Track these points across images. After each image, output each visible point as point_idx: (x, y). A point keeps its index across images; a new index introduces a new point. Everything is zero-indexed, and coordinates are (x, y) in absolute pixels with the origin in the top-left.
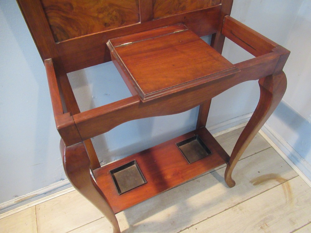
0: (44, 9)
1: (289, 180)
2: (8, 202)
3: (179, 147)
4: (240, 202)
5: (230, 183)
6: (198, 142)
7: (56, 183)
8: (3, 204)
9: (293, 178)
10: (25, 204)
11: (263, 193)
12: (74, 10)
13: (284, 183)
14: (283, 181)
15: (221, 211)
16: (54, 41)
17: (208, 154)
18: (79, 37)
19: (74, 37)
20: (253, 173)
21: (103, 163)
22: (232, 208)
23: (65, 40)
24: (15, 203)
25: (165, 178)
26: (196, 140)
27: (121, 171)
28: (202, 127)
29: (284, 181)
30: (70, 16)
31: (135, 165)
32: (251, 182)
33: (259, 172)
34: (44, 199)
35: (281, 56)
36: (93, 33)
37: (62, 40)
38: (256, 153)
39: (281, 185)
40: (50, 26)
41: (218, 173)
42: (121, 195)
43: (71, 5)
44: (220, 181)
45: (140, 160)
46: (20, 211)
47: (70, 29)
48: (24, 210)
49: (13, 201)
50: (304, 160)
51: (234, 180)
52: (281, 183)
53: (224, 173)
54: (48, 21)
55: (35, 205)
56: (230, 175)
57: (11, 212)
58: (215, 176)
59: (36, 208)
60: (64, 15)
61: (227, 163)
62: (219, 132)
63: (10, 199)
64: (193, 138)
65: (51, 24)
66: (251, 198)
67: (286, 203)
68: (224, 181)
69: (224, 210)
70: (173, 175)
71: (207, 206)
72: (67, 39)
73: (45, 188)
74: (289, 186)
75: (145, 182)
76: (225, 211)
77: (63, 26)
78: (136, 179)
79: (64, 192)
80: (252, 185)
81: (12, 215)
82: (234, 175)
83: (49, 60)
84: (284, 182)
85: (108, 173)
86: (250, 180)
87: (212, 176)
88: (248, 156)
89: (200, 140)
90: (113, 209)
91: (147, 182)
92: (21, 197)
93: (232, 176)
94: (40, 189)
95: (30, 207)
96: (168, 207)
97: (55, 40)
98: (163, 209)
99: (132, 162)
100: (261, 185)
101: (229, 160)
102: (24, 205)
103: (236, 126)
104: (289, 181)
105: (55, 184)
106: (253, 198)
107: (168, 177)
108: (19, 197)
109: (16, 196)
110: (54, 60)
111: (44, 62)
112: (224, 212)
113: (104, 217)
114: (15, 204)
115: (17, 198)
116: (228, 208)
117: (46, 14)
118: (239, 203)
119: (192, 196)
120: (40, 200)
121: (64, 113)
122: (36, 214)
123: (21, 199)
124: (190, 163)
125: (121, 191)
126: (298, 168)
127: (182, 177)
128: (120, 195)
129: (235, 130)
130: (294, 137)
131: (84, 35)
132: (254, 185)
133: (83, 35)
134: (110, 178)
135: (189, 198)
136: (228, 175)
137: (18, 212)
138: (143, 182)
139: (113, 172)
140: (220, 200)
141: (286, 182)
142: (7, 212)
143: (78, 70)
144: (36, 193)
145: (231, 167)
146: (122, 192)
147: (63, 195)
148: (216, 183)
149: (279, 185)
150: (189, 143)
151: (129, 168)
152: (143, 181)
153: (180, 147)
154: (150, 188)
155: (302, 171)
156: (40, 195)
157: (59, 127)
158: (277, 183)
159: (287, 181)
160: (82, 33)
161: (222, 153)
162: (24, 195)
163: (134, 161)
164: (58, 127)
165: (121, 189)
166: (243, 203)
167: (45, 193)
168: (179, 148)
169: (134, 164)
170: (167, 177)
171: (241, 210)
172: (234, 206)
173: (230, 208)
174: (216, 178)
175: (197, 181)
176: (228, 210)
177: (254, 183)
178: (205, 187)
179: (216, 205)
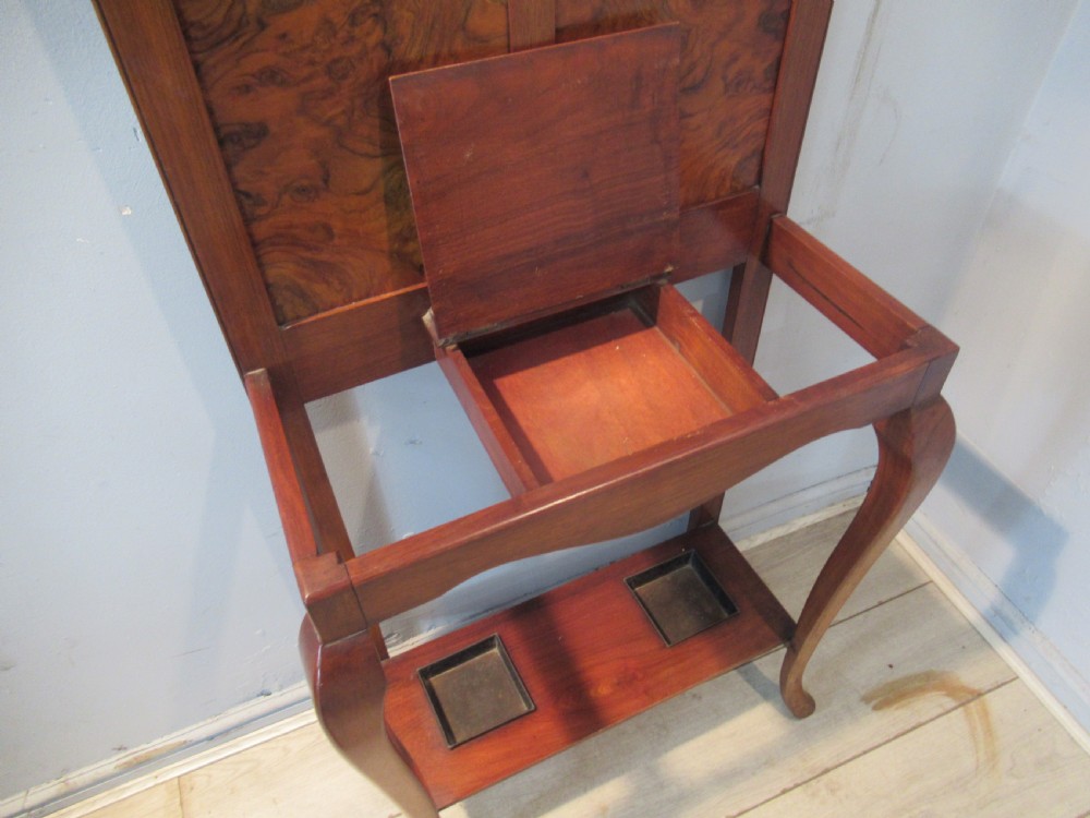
0: (254, 245)
1: (990, 691)
2: (96, 766)
3: (633, 588)
4: (829, 765)
5: (800, 705)
6: (697, 574)
7: (246, 705)
8: (81, 774)
9: (999, 687)
10: (145, 774)
11: (905, 737)
12: (336, 241)
13: (972, 704)
14: (968, 697)
15: (770, 796)
16: (275, 324)
17: (726, 615)
18: (347, 307)
19: (332, 307)
20: (869, 670)
21: (394, 641)
22: (804, 786)
23: (305, 317)
24: (117, 771)
25: (592, 693)
26: (689, 566)
27: (453, 669)
28: (708, 524)
29: (970, 697)
30: (324, 256)
31: (496, 651)
32: (866, 699)
33: (891, 666)
34: (207, 756)
35: (930, 362)
36: (385, 292)
37: (298, 318)
38: (881, 604)
39: (961, 709)
40: (267, 286)
41: (760, 668)
42: (456, 750)
43: (328, 229)
44: (766, 696)
45: (512, 634)
46: (131, 796)
47: (319, 288)
48: (143, 791)
49: (108, 766)
50: (1033, 628)
51: (812, 694)
52: (962, 705)
53: (779, 668)
54: (263, 274)
55: (179, 777)
56: (799, 681)
57: (103, 800)
58: (748, 681)
59: (181, 786)
60: (308, 255)
61: (788, 644)
62: (764, 532)
63: (101, 759)
64: (680, 562)
65: (271, 281)
66: (865, 753)
67: (977, 768)
68: (779, 697)
69: (778, 792)
70: (618, 684)
71: (727, 778)
72: (310, 315)
73: (209, 720)
74: (985, 714)
75: (529, 706)
76: (783, 796)
77: (302, 282)
78: (500, 696)
79: (270, 731)
80: (870, 709)
81: (104, 807)
82: (810, 680)
83: (259, 376)
84: (973, 700)
85: (412, 677)
86: (863, 692)
87: (740, 678)
88: (855, 612)
89: (701, 567)
90: (434, 794)
91: (536, 709)
92: (135, 750)
93: (805, 680)
94: (194, 727)
95: (162, 783)
96: (601, 782)
97: (277, 320)
98: (585, 790)
99: (487, 641)
100: (897, 709)
101: (791, 633)
102: (142, 776)
103: (817, 511)
104: (987, 696)
105: (240, 707)
106: (872, 753)
107: (603, 690)
108: (128, 752)
109: (120, 749)
110: (271, 373)
111: (243, 380)
112: (779, 799)
113: (399, 815)
114: (117, 775)
115: (123, 754)
116: (791, 785)
117: (258, 257)
118: (827, 771)
119: (676, 745)
120: (192, 758)
121: (318, 554)
122: (181, 804)
123: (135, 759)
124: (669, 643)
125: (456, 736)
126: (1015, 652)
127: (646, 692)
128: (452, 749)
129: (815, 525)
130: (1002, 553)
131: (361, 299)
132: (876, 708)
133: (356, 300)
134: (418, 693)
135: (666, 751)
136: (791, 680)
137: (124, 799)
138: (525, 708)
139: (426, 673)
140: (767, 760)
141: (977, 701)
142: (91, 799)
143: (339, 391)
144: (182, 739)
145: (799, 657)
146: (459, 739)
147: (266, 742)
148: (754, 704)
149: (955, 708)
150: (668, 577)
151: (477, 658)
152: (524, 705)
153: (637, 589)
154: (545, 726)
155: (1028, 665)
156: (193, 745)
157: (309, 599)
158: (949, 703)
159: (980, 695)
160: (355, 295)
161: (771, 608)
162: (146, 746)
163: (492, 639)
164: (307, 596)
165: (454, 729)
166: (841, 769)
167: (211, 738)
168: (636, 593)
169: (492, 646)
170: (599, 690)
171: (833, 791)
172: (810, 780)
173: (797, 786)
174: (754, 687)
175: (694, 696)
176: (791, 792)
177: (874, 703)
178: (718, 716)
179: (754, 774)
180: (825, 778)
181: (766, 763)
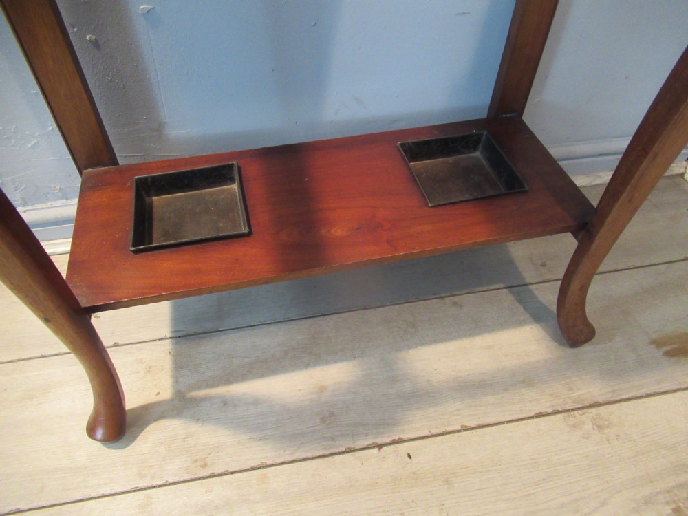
4: (600, 400)
6: (485, 163)
15: (521, 416)
20: (665, 316)
22: (565, 414)
26: (477, 154)
28: (509, 115)
32: (657, 343)
38: (687, 259)
41: (536, 293)
42: (140, 254)
44: (537, 318)
45: (255, 169)
58: (520, 302)
69: (532, 414)
71: (470, 388)
76: (535, 420)
80: (661, 354)
85: (128, 184)
86: (654, 336)
87: (511, 297)
88: (656, 262)
96: (328, 362)
98: (307, 366)
112: (530, 421)
116: (549, 410)
132: (668, 354)
140: (524, 378)
148: (522, 323)
171: (600, 428)
172: (573, 410)
173: (555, 413)
174: (525, 308)
175: (455, 304)
176: (547, 418)
177: (665, 349)
178: (477, 327)
179: (506, 390)
180: (593, 411)
181: (523, 382)
